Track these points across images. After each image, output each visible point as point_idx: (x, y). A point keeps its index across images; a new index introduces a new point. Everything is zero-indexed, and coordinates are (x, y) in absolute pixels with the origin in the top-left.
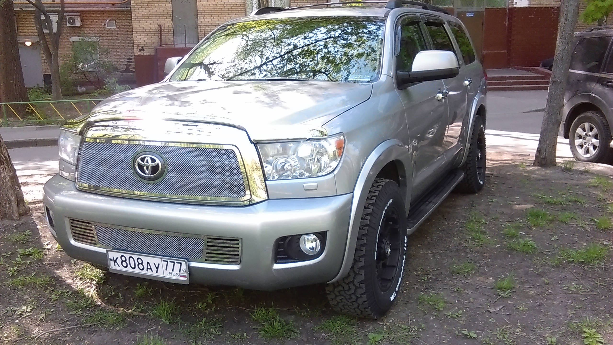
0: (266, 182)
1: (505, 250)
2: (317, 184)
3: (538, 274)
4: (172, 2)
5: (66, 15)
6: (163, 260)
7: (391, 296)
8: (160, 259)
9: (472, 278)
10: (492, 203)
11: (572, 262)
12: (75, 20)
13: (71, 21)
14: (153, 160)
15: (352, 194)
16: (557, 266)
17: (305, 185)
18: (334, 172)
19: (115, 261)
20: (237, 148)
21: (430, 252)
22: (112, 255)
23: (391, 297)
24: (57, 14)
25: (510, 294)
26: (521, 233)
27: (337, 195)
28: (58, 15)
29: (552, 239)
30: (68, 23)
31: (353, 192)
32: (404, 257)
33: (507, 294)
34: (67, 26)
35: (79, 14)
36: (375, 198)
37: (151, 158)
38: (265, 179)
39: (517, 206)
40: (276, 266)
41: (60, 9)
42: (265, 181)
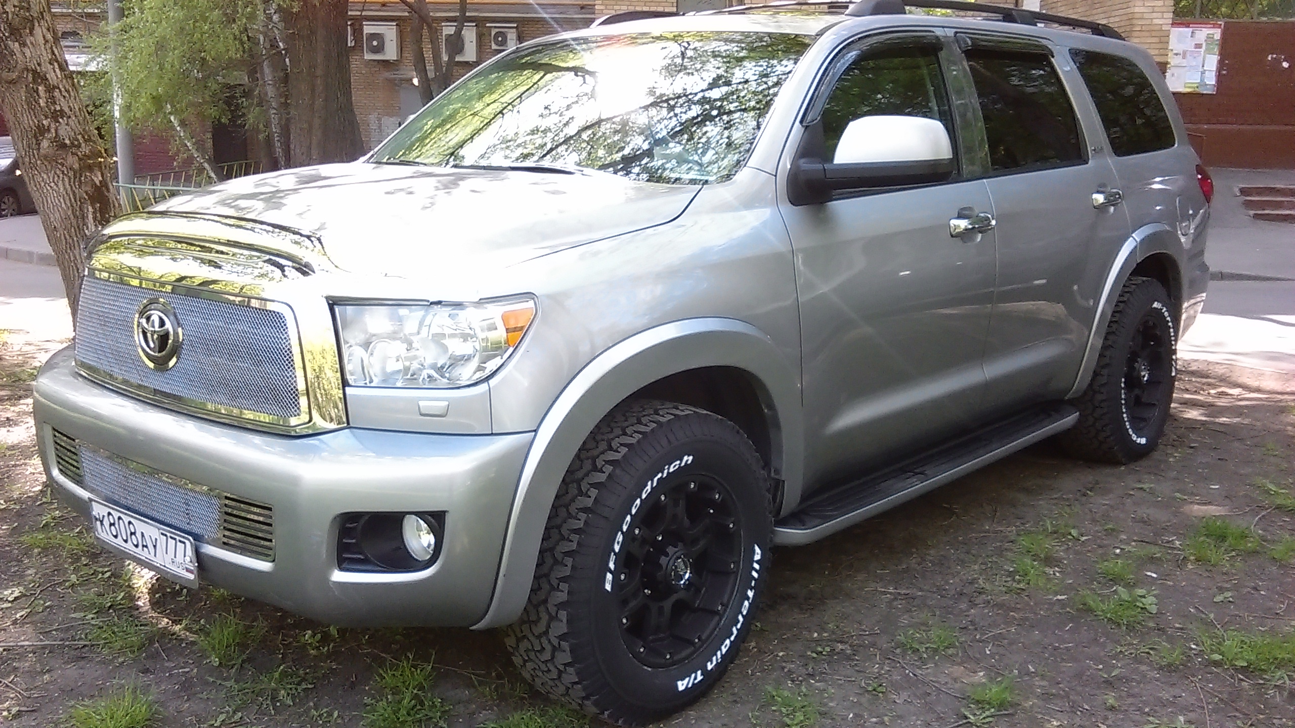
0: (347, 389)
1: (1068, 609)
2: (447, 403)
3: (1107, 682)
4: (677, 2)
5: (492, 27)
6: (161, 531)
7: (683, 679)
8: (157, 530)
9: (936, 665)
10: (1139, 494)
11: (1217, 664)
12: (506, 37)
13: (500, 39)
14: (162, 323)
15: (534, 433)
16: (1170, 668)
17: (422, 403)
18: (490, 382)
19: (102, 522)
20: (293, 311)
21: (891, 590)
22: (98, 510)
23: (679, 683)
24: (474, 24)
25: (991, 719)
26: (1149, 574)
27: (492, 434)
28: (476, 25)
29: (1215, 600)
30: (493, 43)
31: (535, 431)
32: (750, 594)
33: (984, 718)
34: (491, 48)
35: (515, 25)
36: (624, 450)
37: (161, 318)
38: (345, 383)
39: (1196, 507)
40: (339, 576)
41: (458, 14)
42: (344, 387)
